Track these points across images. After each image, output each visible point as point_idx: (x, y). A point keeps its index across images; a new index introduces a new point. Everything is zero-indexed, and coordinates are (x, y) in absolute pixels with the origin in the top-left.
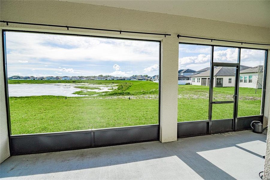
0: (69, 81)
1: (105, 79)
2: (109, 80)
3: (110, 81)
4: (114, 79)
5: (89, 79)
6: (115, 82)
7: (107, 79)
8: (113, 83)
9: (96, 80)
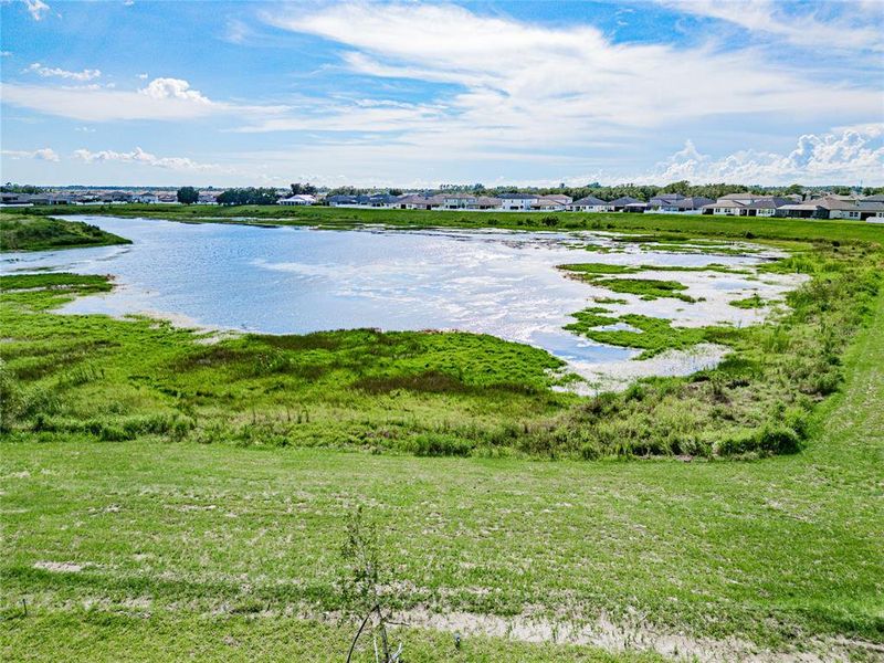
0: (532, 218)
1: (699, 212)
2: (722, 212)
3: (730, 225)
4: (753, 213)
5: (617, 209)
6: (764, 229)
7: (710, 211)
8: (750, 236)
9: (652, 211)
